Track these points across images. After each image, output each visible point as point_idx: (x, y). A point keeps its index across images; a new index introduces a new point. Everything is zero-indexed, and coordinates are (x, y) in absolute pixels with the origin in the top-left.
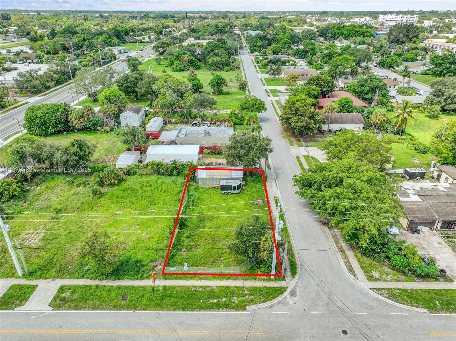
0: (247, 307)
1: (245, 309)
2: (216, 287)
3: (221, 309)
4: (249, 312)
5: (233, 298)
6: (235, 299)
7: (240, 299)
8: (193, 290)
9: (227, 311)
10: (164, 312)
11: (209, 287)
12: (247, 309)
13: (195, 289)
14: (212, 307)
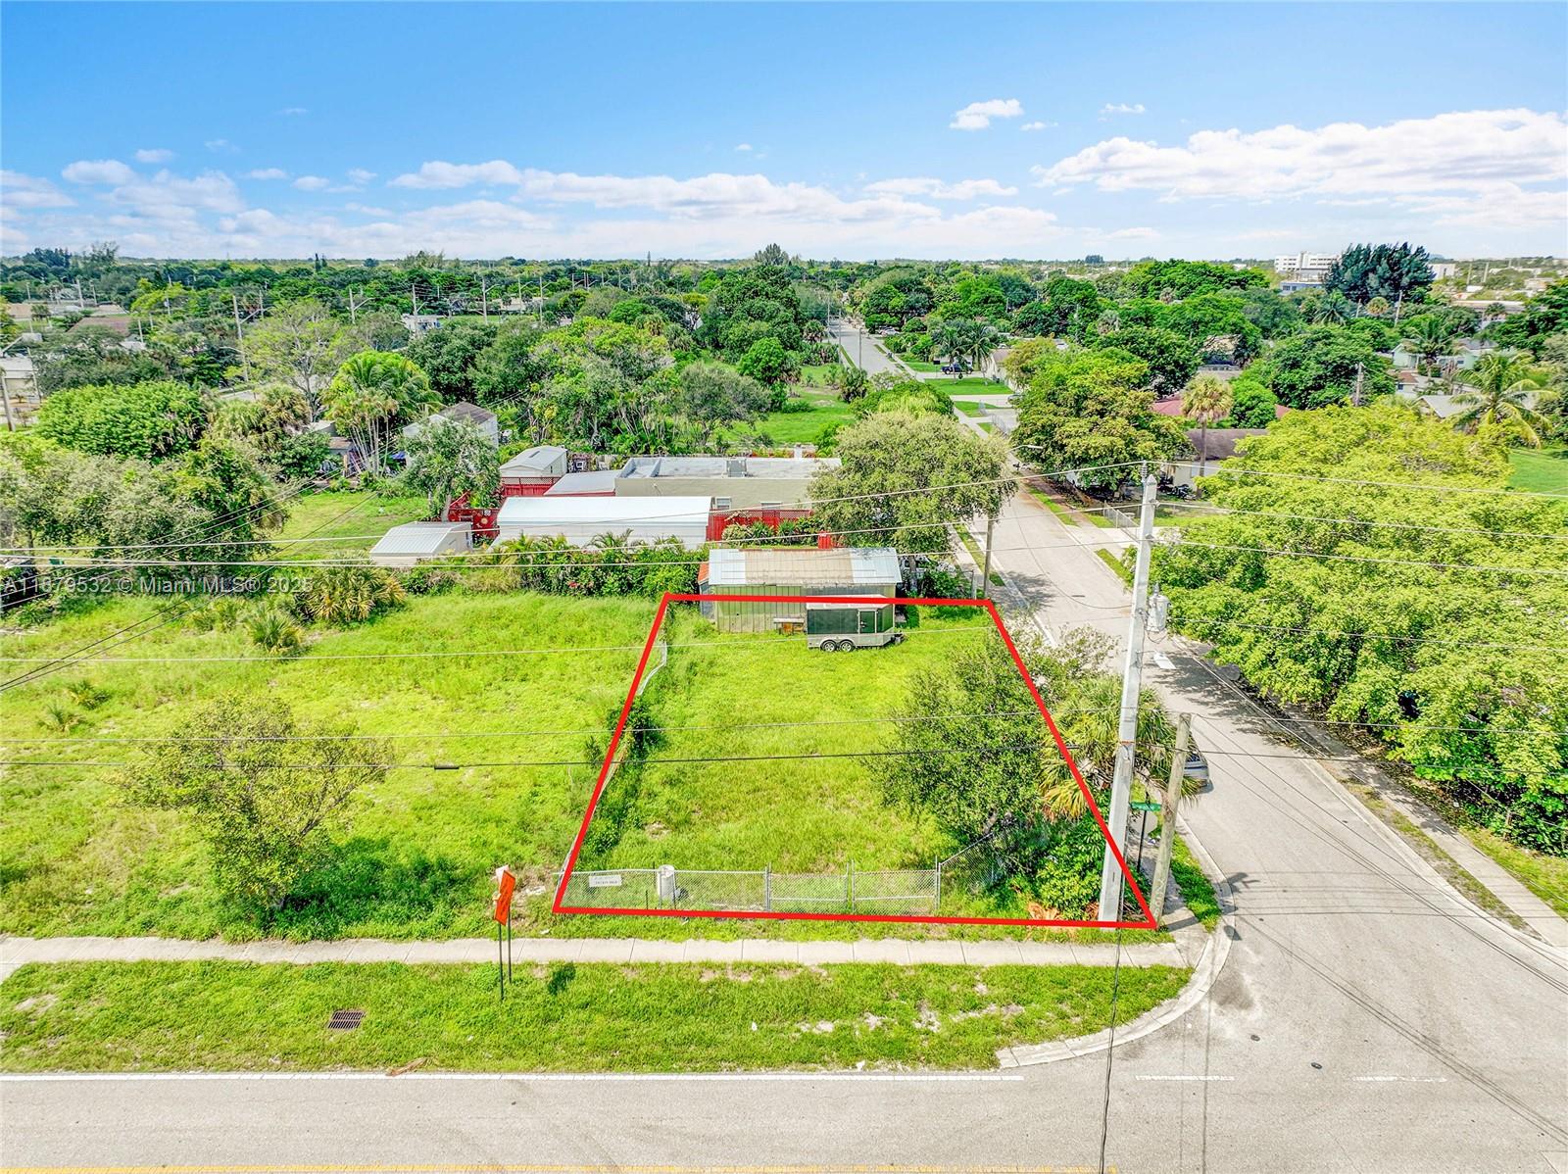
0: (1002, 1055)
1: (994, 1063)
2: (827, 966)
3: (860, 1065)
4: (1019, 1078)
5: (923, 1017)
6: (932, 1020)
7: (958, 1018)
8: (703, 980)
9: (895, 1070)
10: (554, 1077)
11: (788, 967)
12: (1004, 1063)
13: (718, 974)
14: (811, 1055)
